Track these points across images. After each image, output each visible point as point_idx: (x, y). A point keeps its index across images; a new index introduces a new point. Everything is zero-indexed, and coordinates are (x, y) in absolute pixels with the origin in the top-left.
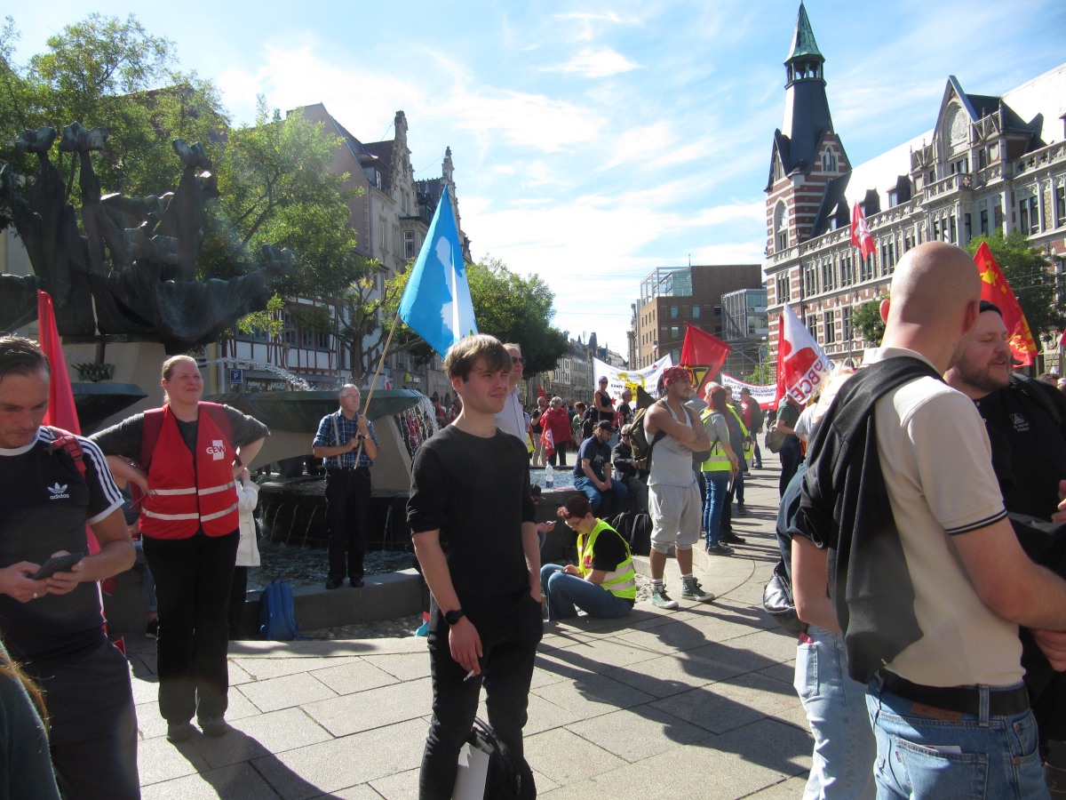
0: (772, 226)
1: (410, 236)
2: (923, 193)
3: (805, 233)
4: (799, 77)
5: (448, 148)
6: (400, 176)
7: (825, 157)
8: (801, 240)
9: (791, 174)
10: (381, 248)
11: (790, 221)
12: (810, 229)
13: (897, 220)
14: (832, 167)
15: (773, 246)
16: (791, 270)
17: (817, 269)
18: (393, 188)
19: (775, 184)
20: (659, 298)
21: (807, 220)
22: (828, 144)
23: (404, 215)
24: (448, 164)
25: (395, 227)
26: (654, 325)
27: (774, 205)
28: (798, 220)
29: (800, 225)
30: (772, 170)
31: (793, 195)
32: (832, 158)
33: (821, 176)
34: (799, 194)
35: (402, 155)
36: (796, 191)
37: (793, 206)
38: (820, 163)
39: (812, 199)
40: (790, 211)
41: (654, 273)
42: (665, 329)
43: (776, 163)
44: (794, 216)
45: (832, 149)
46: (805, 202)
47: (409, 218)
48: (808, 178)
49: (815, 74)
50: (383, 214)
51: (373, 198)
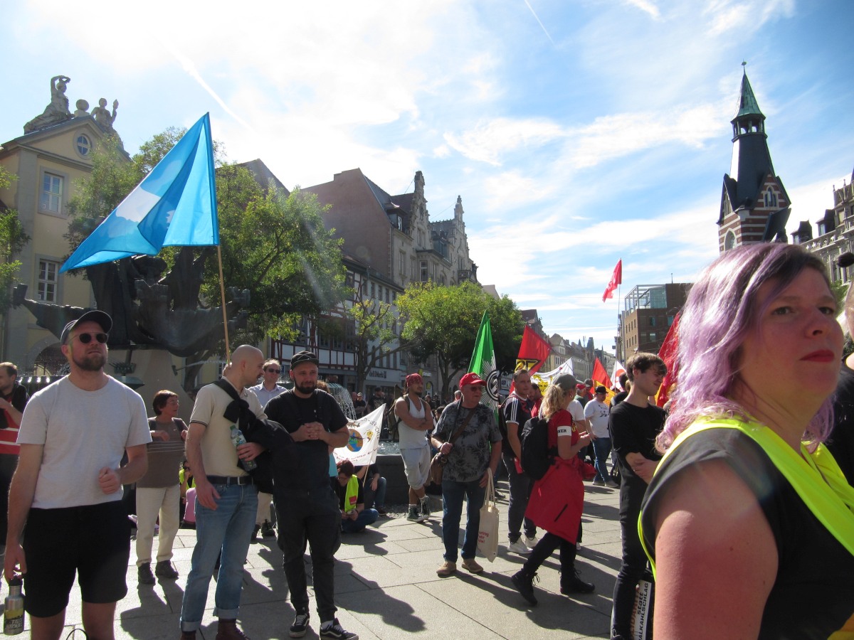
1: (424, 264)
2: (844, 224)
4: (743, 131)
5: (459, 196)
6: (418, 220)
7: (766, 195)
9: (737, 210)
10: (400, 274)
13: (825, 246)
14: (773, 204)
18: (411, 229)
19: (726, 217)
20: (639, 310)
22: (769, 184)
23: (421, 249)
24: (459, 209)
25: (412, 258)
26: (635, 332)
27: (725, 235)
30: (723, 207)
31: (740, 227)
32: (773, 196)
33: (764, 211)
34: (745, 226)
35: (419, 204)
36: (742, 223)
37: (740, 235)
38: (763, 200)
39: (755, 230)
40: (737, 239)
41: (635, 290)
42: (644, 335)
43: (726, 201)
45: (773, 189)
46: (749, 232)
47: (424, 251)
48: (752, 213)
49: (758, 129)
50: (403, 249)
51: (395, 237)
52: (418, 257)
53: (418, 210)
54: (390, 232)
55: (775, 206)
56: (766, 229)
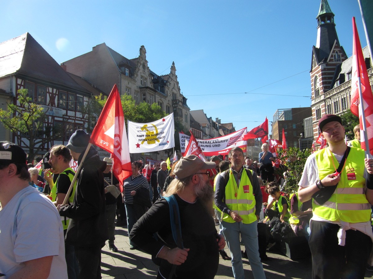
0: (313, 87)
1: (144, 95)
3: (327, 88)
4: (322, 23)
5: (173, 62)
6: (140, 71)
7: (335, 56)
8: (325, 91)
9: (319, 64)
11: (320, 84)
12: (329, 86)
14: (338, 60)
15: (314, 95)
16: (321, 105)
17: (332, 103)
19: (313, 69)
20: (278, 121)
21: (327, 83)
22: (336, 50)
23: (143, 86)
24: (173, 68)
25: (136, 91)
26: (277, 132)
27: (314, 78)
28: (323, 83)
29: (324, 85)
30: (312, 63)
31: (321, 73)
32: (339, 56)
33: (333, 64)
36: (322, 71)
37: (321, 77)
38: (333, 58)
39: (329, 74)
40: (320, 79)
41: (277, 112)
43: (314, 60)
44: (321, 81)
45: (338, 52)
46: (326, 75)
47: (146, 88)
48: (327, 65)
49: (330, 21)
50: (129, 86)
51: (122, 79)
52: (141, 91)
53: (141, 66)
54: (119, 77)
55: (340, 61)
56: (335, 73)
